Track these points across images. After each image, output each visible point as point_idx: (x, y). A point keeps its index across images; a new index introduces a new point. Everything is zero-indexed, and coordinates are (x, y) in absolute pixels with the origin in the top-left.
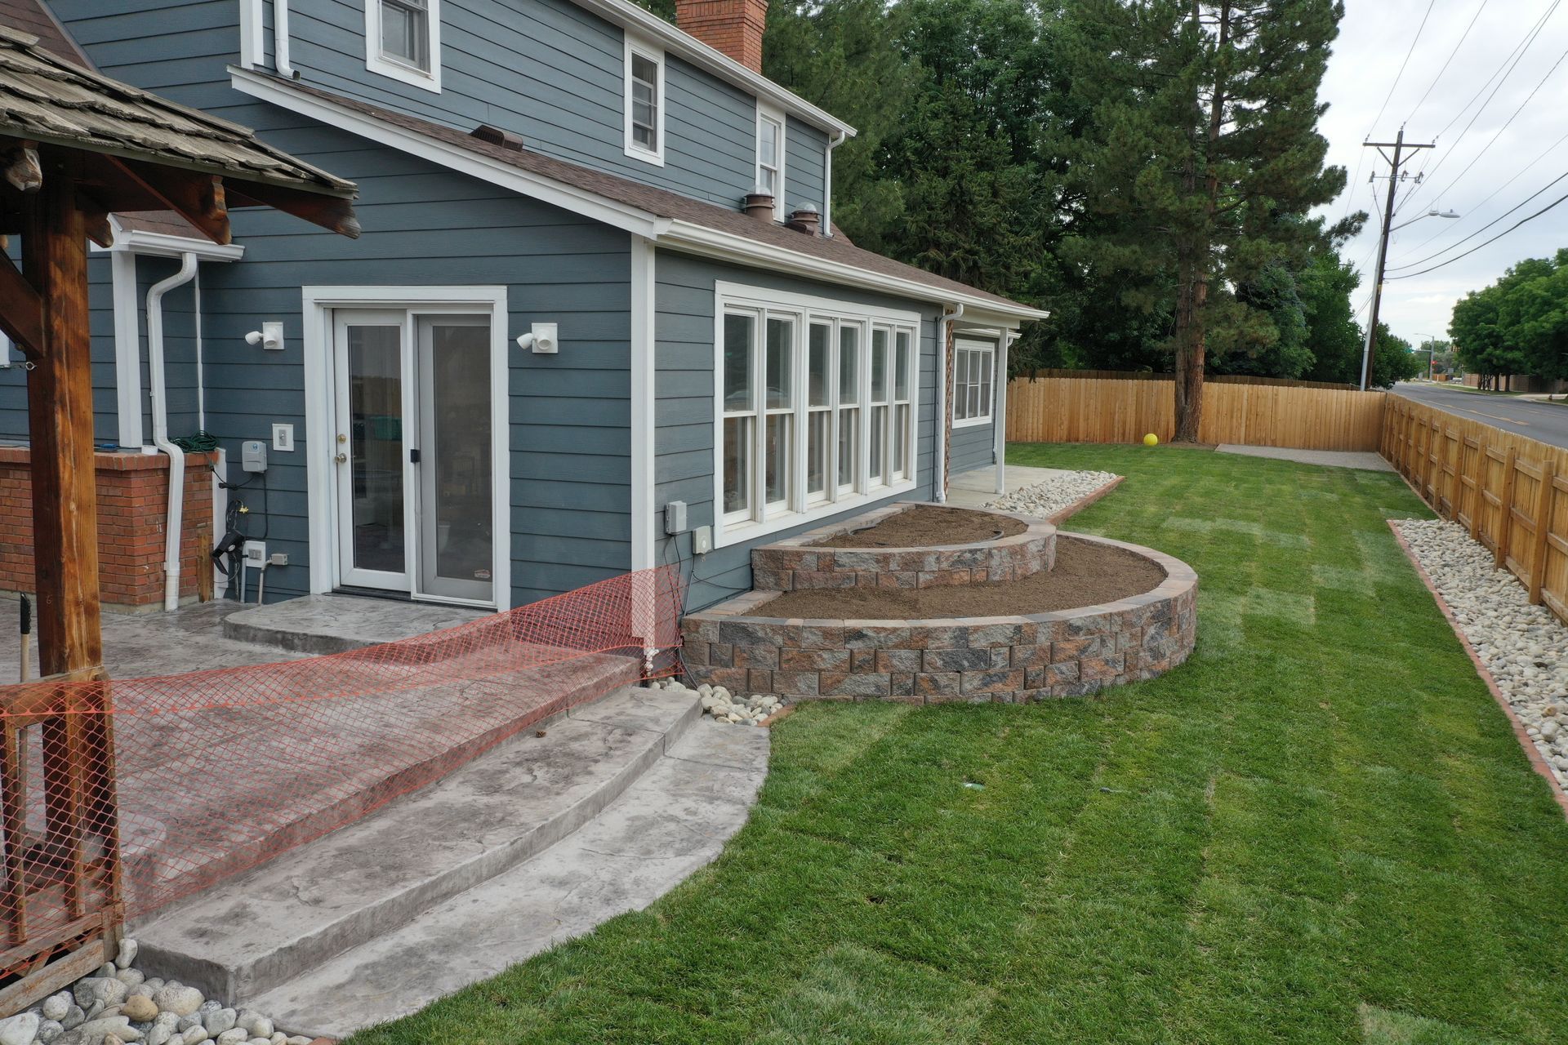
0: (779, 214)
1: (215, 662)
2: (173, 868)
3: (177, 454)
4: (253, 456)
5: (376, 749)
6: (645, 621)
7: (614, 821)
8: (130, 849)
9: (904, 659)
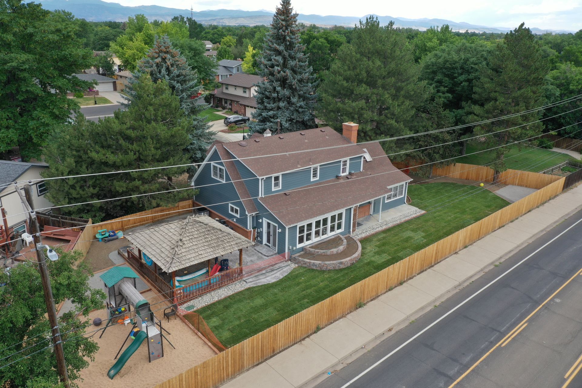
0: (347, 173)
1: (253, 253)
2: (245, 275)
3: (252, 230)
4: (259, 231)
5: (260, 267)
6: (286, 256)
7: (274, 276)
8: (243, 274)
9: (308, 264)
